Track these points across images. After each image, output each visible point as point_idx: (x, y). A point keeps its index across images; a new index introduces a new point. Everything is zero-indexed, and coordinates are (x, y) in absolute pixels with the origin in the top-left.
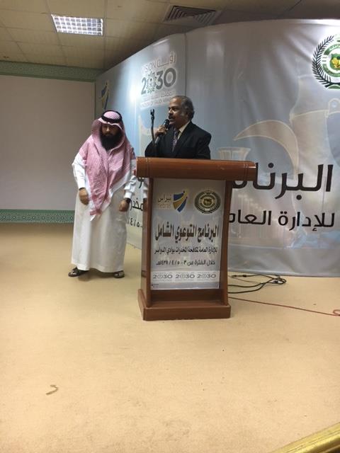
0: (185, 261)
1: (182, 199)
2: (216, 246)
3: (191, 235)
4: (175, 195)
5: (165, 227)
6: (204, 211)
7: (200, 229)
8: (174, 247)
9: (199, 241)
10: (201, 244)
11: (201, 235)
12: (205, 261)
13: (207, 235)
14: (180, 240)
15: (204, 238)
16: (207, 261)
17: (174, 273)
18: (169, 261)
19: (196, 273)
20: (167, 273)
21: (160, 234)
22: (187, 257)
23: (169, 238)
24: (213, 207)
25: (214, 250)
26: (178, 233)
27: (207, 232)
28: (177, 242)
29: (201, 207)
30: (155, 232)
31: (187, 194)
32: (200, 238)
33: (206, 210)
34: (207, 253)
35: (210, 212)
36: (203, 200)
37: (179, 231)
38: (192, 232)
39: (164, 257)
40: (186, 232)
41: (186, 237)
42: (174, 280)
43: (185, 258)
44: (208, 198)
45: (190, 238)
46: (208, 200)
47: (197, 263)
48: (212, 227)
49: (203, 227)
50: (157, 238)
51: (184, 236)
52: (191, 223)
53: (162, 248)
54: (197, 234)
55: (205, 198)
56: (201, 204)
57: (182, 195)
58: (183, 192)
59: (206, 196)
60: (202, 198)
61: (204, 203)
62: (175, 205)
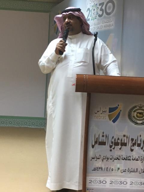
0: (119, 169)
1: (116, 112)
3: (124, 144)
4: (110, 108)
5: (101, 136)
6: (136, 123)
7: (132, 140)
8: (109, 154)
9: (132, 150)
10: (134, 153)
11: (134, 145)
12: (137, 169)
13: (139, 145)
14: (114, 149)
15: (136, 148)
16: (139, 170)
17: (108, 179)
18: (103, 168)
19: (129, 180)
20: (102, 179)
21: (96, 142)
22: (121, 165)
23: (104, 146)
26: (112, 143)
27: (139, 142)
28: (111, 150)
29: (134, 120)
30: (92, 141)
31: (121, 107)
32: (133, 148)
33: (138, 122)
34: (139, 162)
35: (142, 124)
36: (136, 113)
37: (113, 140)
38: (125, 142)
39: (98, 164)
40: (119, 141)
41: (120, 147)
42: (108, 186)
43: (118, 166)
44: (140, 111)
45: (124, 147)
46: (140, 113)
49: (135, 138)
50: (93, 147)
51: (118, 145)
52: (124, 133)
53: (98, 156)
54: (130, 144)
55: (138, 111)
56: (134, 116)
57: (116, 108)
58: (117, 106)
59: (138, 109)
60: (135, 112)
61: (137, 116)
62: (110, 117)
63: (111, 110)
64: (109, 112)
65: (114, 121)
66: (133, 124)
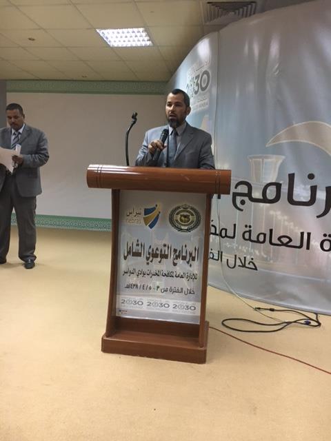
0: (158, 287)
2: (196, 272)
3: (166, 257)
4: (145, 209)
5: (135, 245)
6: (181, 230)
7: (175, 251)
8: (145, 269)
9: (175, 264)
10: (177, 268)
11: (177, 257)
12: (182, 289)
13: (184, 258)
14: (151, 261)
15: (180, 262)
16: (185, 290)
17: (145, 300)
18: (139, 285)
19: (171, 303)
20: (137, 299)
21: (129, 253)
22: (160, 282)
23: (139, 258)
24: (192, 225)
25: (194, 277)
26: (149, 254)
27: (184, 254)
28: (148, 264)
29: (177, 225)
30: (123, 250)
31: (160, 208)
32: (175, 261)
33: (183, 227)
34: (184, 280)
35: (188, 230)
36: (179, 216)
37: (151, 251)
38: (166, 253)
39: (133, 279)
40: (159, 252)
41: (159, 259)
42: (144, 308)
43: (158, 283)
44: (185, 214)
45: (164, 260)
46: (185, 217)
47: (173, 291)
48: (190, 249)
49: (179, 249)
50: (125, 258)
51: (157, 257)
52: (164, 242)
53: (131, 269)
54: (172, 256)
55: (182, 214)
56: (177, 221)
57: (153, 209)
58: (155, 206)
59: (182, 211)
60: (178, 214)
61: (181, 220)
62: (146, 221)
63: (147, 212)
64: (145, 215)
65: (151, 226)
66: (176, 231)
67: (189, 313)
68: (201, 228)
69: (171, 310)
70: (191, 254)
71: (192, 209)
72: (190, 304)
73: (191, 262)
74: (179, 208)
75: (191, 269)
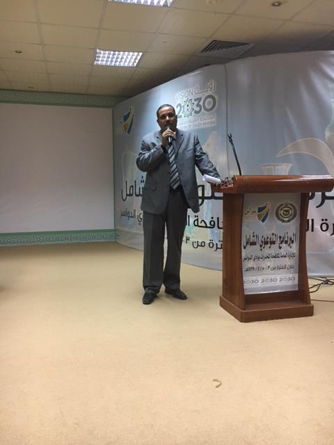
0: (269, 267)
1: (265, 211)
2: (295, 252)
3: (273, 243)
4: (258, 208)
5: (251, 236)
6: (283, 221)
7: (280, 237)
8: (259, 254)
9: (280, 248)
10: (282, 250)
11: (282, 242)
12: (285, 266)
13: (286, 242)
14: (264, 248)
15: (284, 245)
16: (287, 266)
17: (260, 279)
18: (255, 267)
19: (278, 277)
20: (254, 278)
21: (247, 243)
22: (270, 263)
23: (255, 246)
24: (291, 217)
25: (292, 256)
26: (262, 242)
27: (286, 239)
28: (261, 250)
29: (281, 218)
30: (243, 242)
31: (269, 207)
32: (280, 245)
33: (285, 219)
34: (287, 259)
35: (289, 221)
36: (283, 211)
37: (263, 240)
38: (274, 240)
39: (250, 264)
40: (269, 240)
41: (269, 245)
42: (260, 285)
43: (269, 264)
44: (286, 209)
45: (273, 245)
46: (286, 211)
47: (279, 268)
48: (290, 235)
49: (283, 236)
50: (245, 248)
51: (267, 244)
52: (273, 232)
53: (250, 256)
54: (278, 242)
55: (284, 209)
56: (281, 215)
57: (265, 207)
58: (265, 205)
59: (284, 207)
60: (281, 210)
61: (284, 214)
62: (259, 217)
63: (260, 210)
64: (259, 212)
65: (263, 221)
66: (280, 222)
67: (290, 283)
68: (297, 218)
69: (278, 283)
70: (291, 239)
71: (291, 205)
72: (291, 276)
73: (291, 244)
74: (282, 205)
75: (291, 250)
